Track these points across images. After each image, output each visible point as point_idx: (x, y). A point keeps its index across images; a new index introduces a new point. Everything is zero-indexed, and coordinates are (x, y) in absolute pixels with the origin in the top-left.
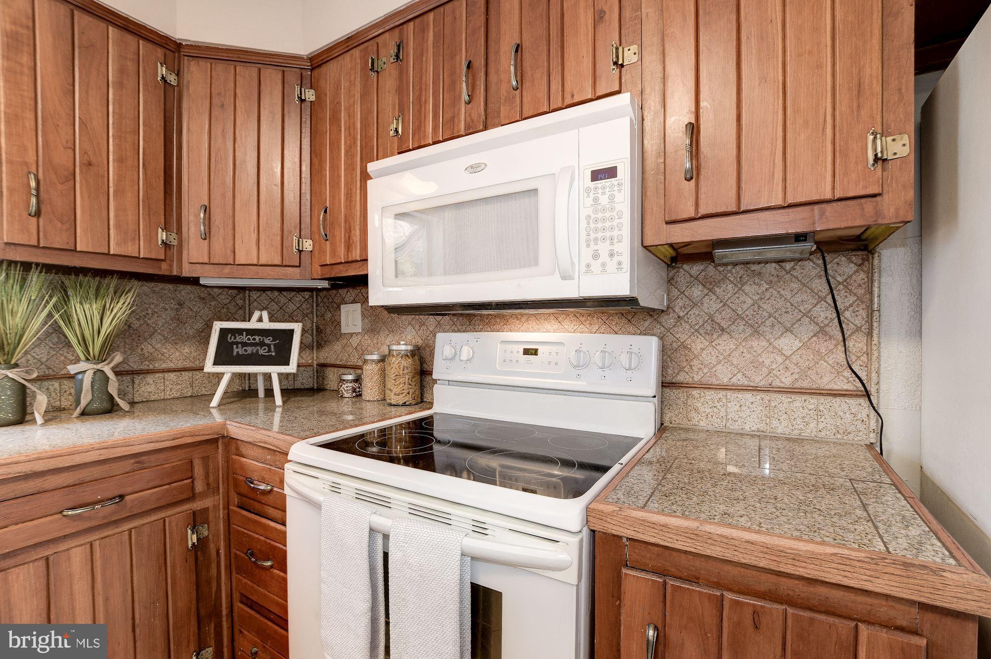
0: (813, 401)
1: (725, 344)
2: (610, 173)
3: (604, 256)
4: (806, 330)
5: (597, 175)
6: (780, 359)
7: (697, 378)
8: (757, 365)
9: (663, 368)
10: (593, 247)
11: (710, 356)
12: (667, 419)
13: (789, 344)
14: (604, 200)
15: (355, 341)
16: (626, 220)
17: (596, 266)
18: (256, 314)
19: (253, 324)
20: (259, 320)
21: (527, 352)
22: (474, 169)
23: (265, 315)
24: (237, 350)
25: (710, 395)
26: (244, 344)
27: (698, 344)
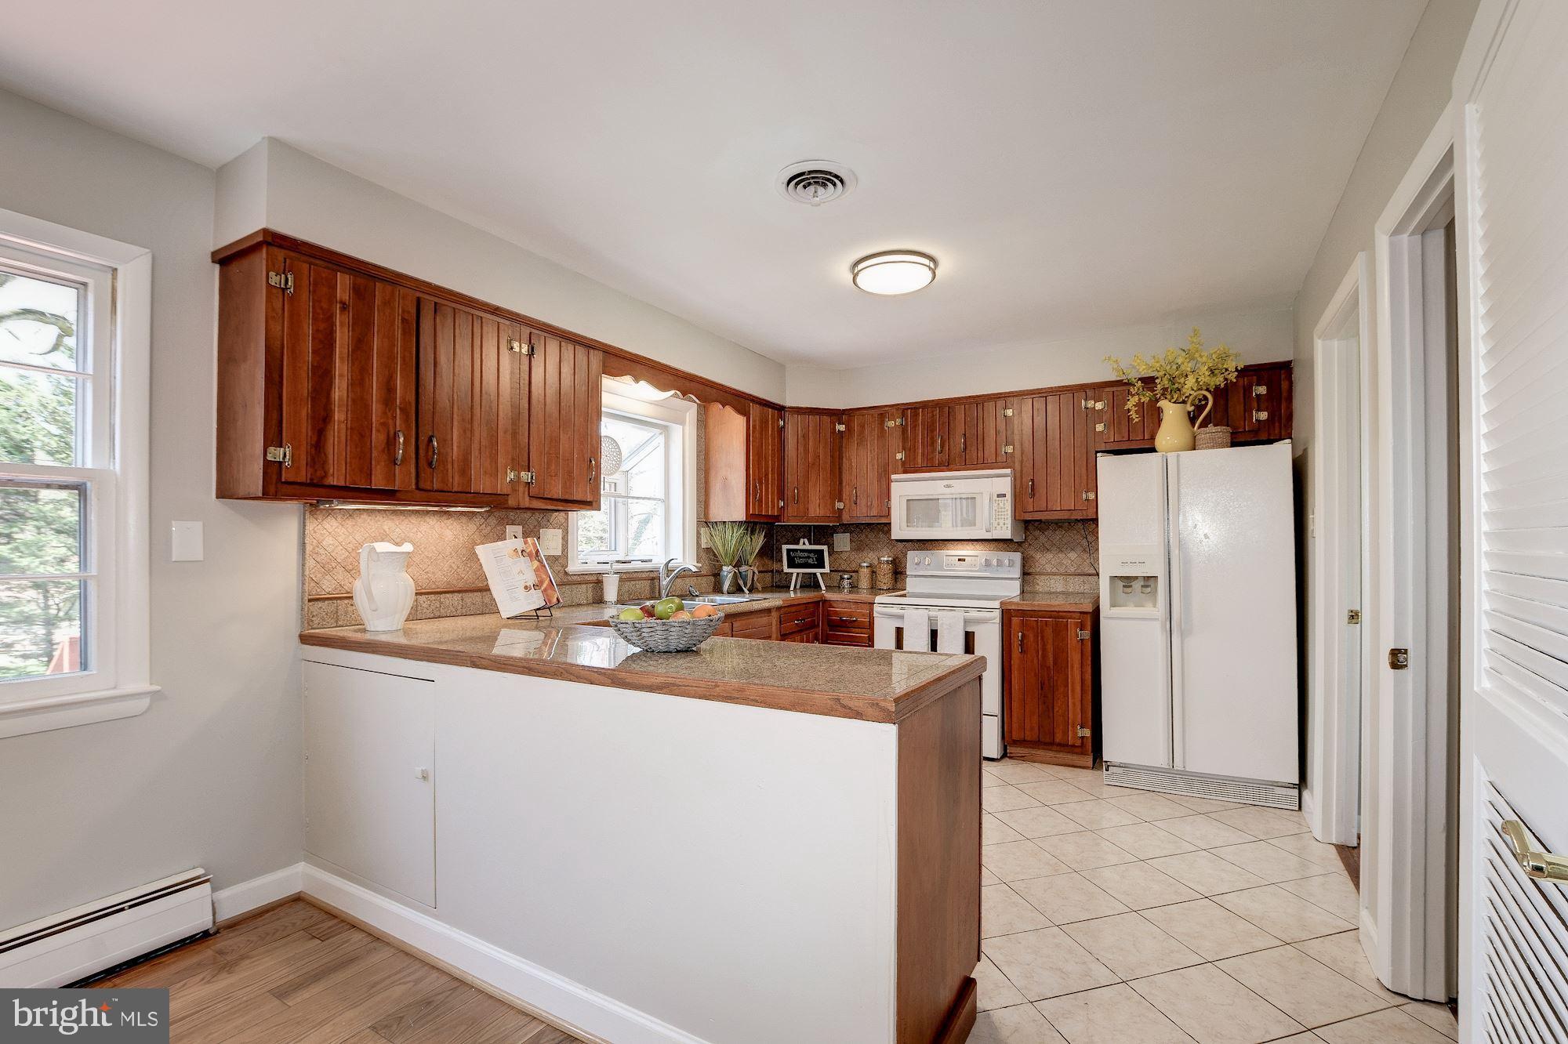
0: (1082, 578)
1: (1049, 556)
2: (1004, 496)
3: (1001, 524)
4: (1079, 549)
5: (999, 496)
6: (1070, 562)
7: (1038, 570)
8: (1060, 563)
9: (1023, 566)
10: (998, 521)
11: (1043, 561)
12: (1025, 589)
13: (1073, 555)
14: (1001, 505)
15: (844, 556)
16: (1009, 512)
17: (998, 528)
18: (802, 541)
19: (800, 547)
20: (804, 545)
21: (959, 560)
22: (948, 486)
23: (806, 541)
24: (797, 561)
25: (1043, 577)
26: (800, 558)
27: (1038, 556)
